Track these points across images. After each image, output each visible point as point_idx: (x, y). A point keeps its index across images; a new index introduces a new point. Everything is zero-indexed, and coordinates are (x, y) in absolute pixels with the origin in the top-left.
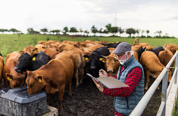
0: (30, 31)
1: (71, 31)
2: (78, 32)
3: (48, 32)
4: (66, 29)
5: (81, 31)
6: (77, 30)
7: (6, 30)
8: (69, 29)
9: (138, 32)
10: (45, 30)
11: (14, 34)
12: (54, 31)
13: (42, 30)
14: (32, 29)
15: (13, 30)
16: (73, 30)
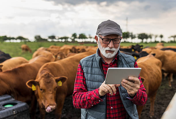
0: (38, 38)
1: (79, 38)
2: (87, 38)
3: (56, 39)
4: (74, 35)
5: (91, 38)
6: (86, 36)
7: (13, 38)
8: (78, 36)
9: (150, 37)
10: (53, 37)
11: (21, 42)
12: (62, 38)
13: (50, 37)
14: (39, 37)
15: (20, 38)
16: (82, 36)
